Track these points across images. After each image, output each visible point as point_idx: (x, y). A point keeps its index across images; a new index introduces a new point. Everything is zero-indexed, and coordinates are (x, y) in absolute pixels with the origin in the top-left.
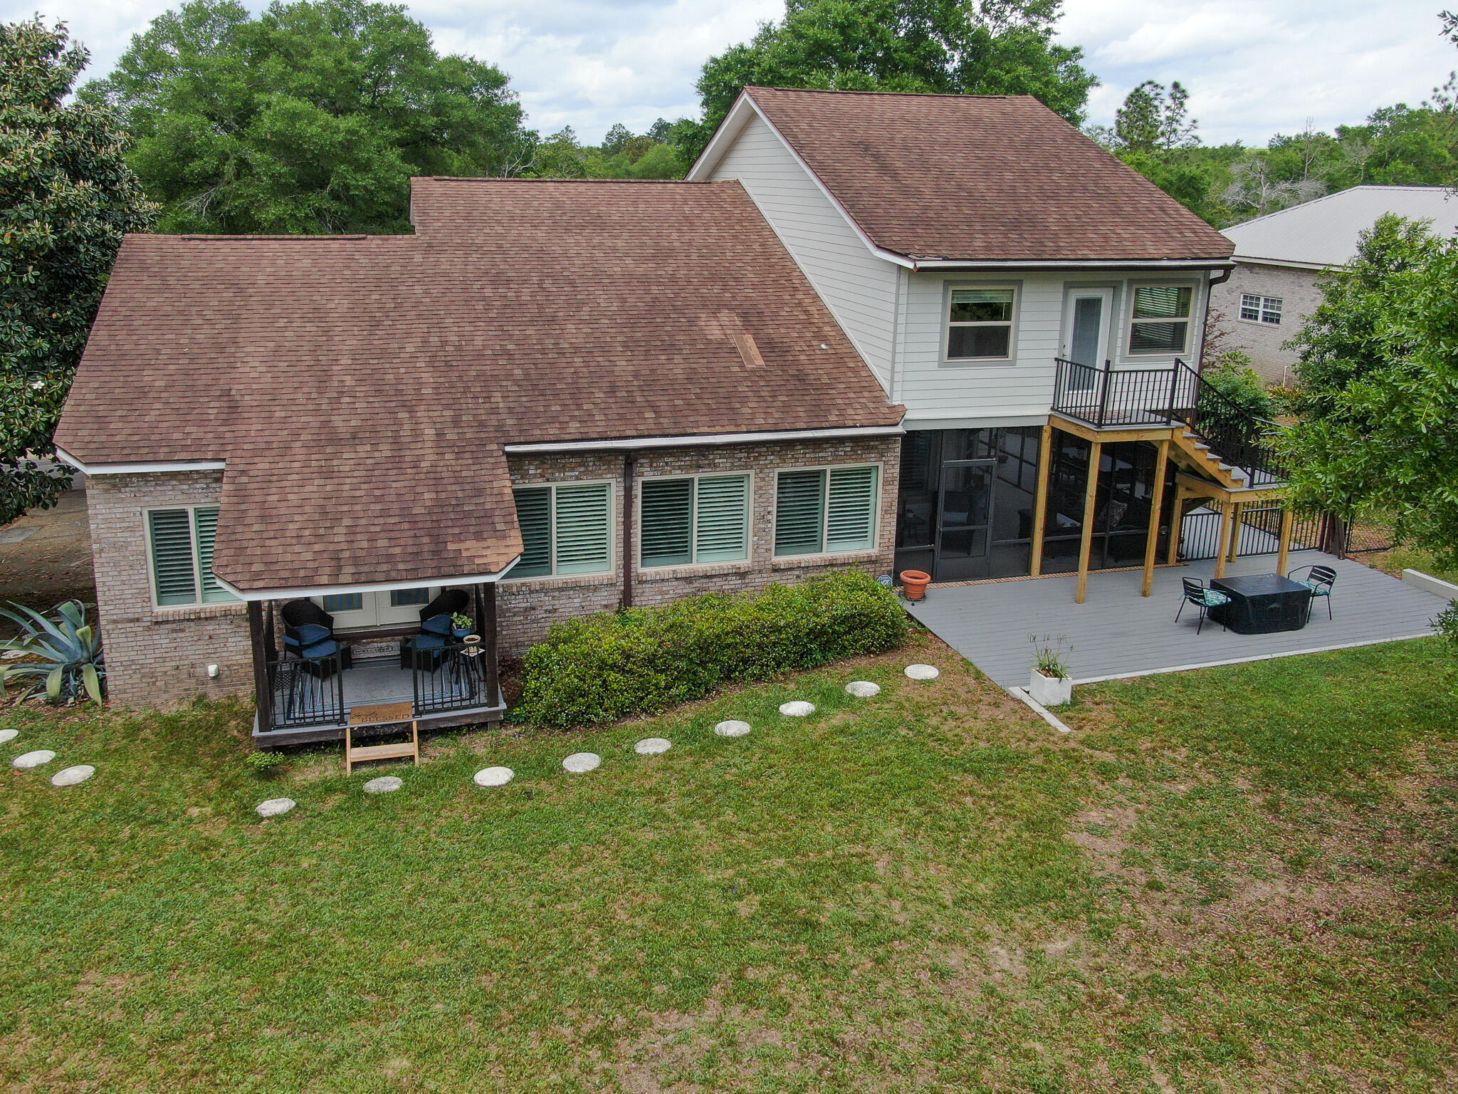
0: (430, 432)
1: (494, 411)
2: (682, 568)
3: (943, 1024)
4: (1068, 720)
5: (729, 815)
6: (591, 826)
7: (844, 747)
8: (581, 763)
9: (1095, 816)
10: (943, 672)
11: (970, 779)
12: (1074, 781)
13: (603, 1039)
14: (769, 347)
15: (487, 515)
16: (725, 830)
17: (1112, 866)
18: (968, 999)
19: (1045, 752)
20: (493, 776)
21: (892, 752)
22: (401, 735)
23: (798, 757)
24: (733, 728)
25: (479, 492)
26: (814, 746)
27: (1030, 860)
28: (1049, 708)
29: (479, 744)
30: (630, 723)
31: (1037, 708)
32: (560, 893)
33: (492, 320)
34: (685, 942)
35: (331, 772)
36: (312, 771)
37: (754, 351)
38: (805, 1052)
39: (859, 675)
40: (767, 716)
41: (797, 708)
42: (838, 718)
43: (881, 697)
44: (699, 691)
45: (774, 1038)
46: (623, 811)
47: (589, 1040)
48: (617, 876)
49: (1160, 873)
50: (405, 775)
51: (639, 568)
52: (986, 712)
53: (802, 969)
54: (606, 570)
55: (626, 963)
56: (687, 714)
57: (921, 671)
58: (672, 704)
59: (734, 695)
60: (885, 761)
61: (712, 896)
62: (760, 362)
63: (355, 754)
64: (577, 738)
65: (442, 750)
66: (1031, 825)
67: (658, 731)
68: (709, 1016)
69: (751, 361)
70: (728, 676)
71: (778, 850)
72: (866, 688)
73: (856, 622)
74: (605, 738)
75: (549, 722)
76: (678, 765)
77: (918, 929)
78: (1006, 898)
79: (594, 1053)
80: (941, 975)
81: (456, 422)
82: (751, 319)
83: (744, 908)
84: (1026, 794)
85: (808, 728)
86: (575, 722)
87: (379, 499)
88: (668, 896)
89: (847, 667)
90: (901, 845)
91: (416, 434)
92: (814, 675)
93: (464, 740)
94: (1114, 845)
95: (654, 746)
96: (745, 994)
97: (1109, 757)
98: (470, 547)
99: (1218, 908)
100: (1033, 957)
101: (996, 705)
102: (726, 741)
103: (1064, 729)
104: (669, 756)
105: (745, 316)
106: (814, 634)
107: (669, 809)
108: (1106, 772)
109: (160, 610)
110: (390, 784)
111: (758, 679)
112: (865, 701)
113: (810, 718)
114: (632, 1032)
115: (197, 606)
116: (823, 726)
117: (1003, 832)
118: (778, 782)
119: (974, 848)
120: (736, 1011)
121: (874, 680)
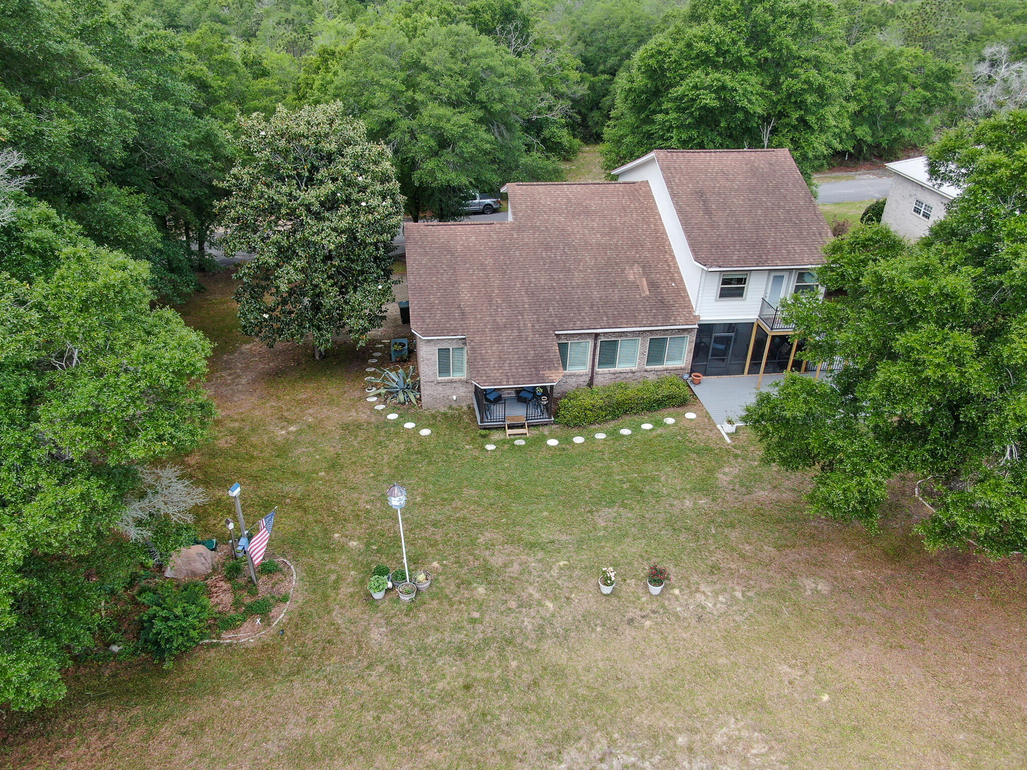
0: (529, 325)
1: (551, 316)
2: (612, 370)
3: (668, 516)
4: (731, 438)
5: (623, 461)
6: (583, 461)
7: (660, 441)
8: (578, 440)
9: (727, 470)
10: (698, 416)
11: (695, 455)
12: (725, 459)
13: (591, 512)
14: (653, 285)
15: (551, 361)
16: (622, 465)
17: (725, 483)
18: (676, 511)
19: (720, 448)
20: (553, 442)
21: (673, 445)
22: (522, 426)
23: (645, 443)
24: (626, 432)
25: (548, 351)
26: (651, 440)
27: (703, 480)
28: (727, 434)
29: (546, 431)
30: (593, 427)
31: (723, 433)
32: (578, 479)
33: (546, 270)
34: (610, 493)
35: (502, 437)
36: (497, 436)
37: (646, 287)
38: (636, 518)
39: (670, 415)
40: (636, 428)
41: (647, 426)
42: (659, 431)
43: (675, 424)
44: (615, 417)
45: (630, 515)
46: (592, 457)
47: (588, 512)
48: (591, 475)
49: (737, 487)
50: (525, 439)
51: (597, 369)
52: (707, 433)
53: (638, 502)
54: (585, 370)
55: (596, 497)
56: (612, 424)
57: (690, 415)
58: (606, 421)
59: (627, 419)
60: (671, 447)
61: (617, 483)
62: (647, 293)
63: (509, 432)
64: (576, 431)
65: (535, 432)
66: (708, 471)
67: (601, 431)
68: (615, 509)
69: (644, 292)
70: (625, 412)
71: (635, 472)
72: (670, 421)
73: (670, 397)
74: (585, 432)
75: (567, 425)
76: (608, 443)
77: (669, 495)
78: (694, 489)
79: (589, 514)
80: (671, 505)
81: (538, 321)
82: (647, 269)
83: (625, 486)
84: (710, 461)
85: (649, 434)
86: (575, 425)
87: (517, 353)
88: (605, 481)
89: (665, 412)
90: (669, 473)
91: (525, 326)
92: (654, 414)
93: (541, 429)
94: (727, 479)
95: (601, 436)
96: (624, 506)
97: (739, 452)
98: (547, 373)
99: (747, 497)
100: (695, 504)
101: (711, 431)
102: (623, 436)
103: (729, 441)
104: (605, 440)
105: (644, 267)
106: (656, 401)
107: (605, 457)
108: (736, 456)
109: (440, 379)
110: (520, 442)
111: (635, 414)
112: (669, 425)
113: (651, 430)
114: (597, 511)
115: (451, 378)
116: (654, 433)
117: (699, 472)
118: (638, 452)
119: (690, 475)
120: (621, 509)
121: (674, 418)
